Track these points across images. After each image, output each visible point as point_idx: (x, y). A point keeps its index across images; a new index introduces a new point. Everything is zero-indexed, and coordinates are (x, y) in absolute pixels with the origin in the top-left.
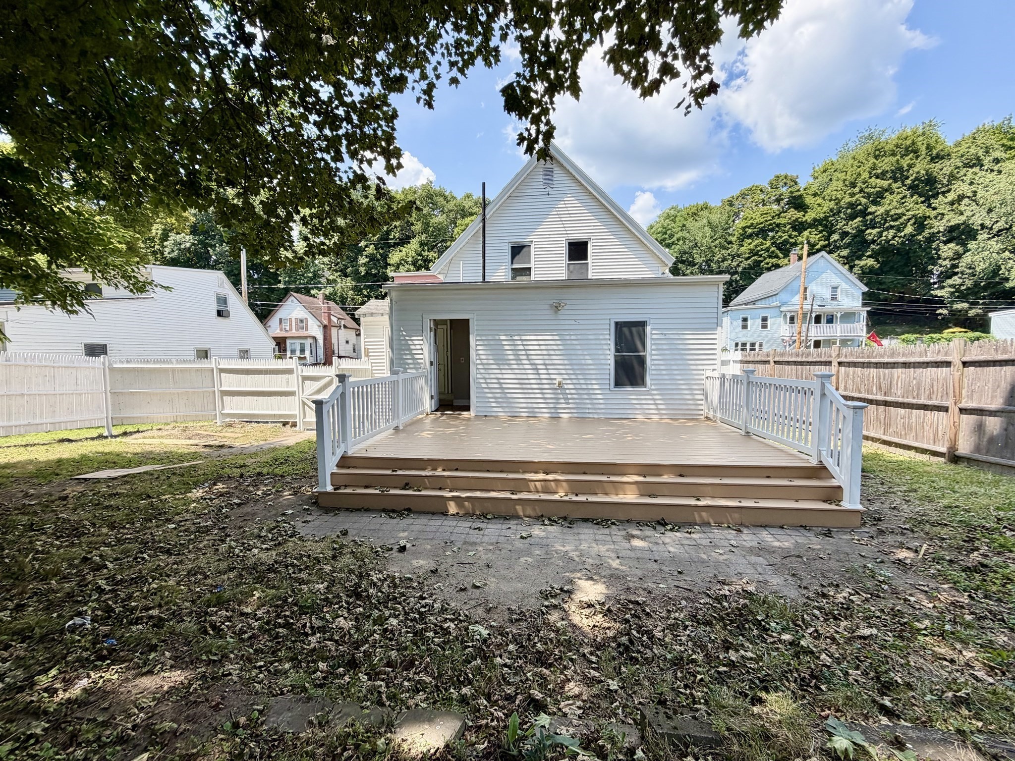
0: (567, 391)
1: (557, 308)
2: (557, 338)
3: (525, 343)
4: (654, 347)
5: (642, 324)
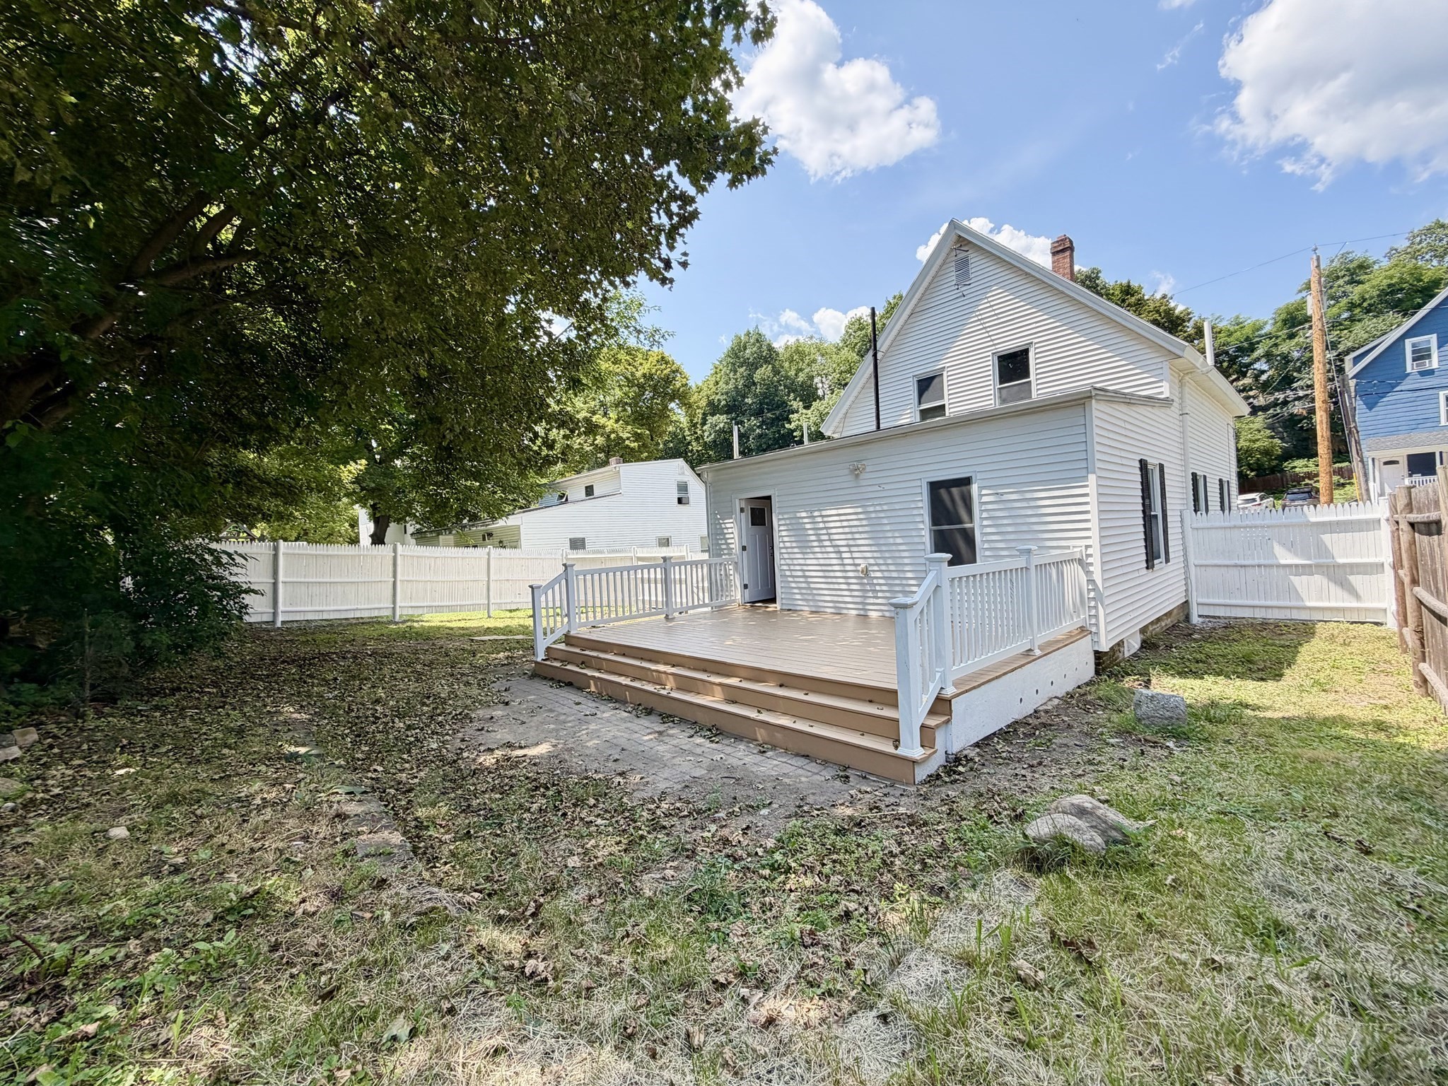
0: (875, 581)
1: (856, 472)
2: (859, 510)
3: (825, 519)
4: (985, 515)
5: (966, 481)
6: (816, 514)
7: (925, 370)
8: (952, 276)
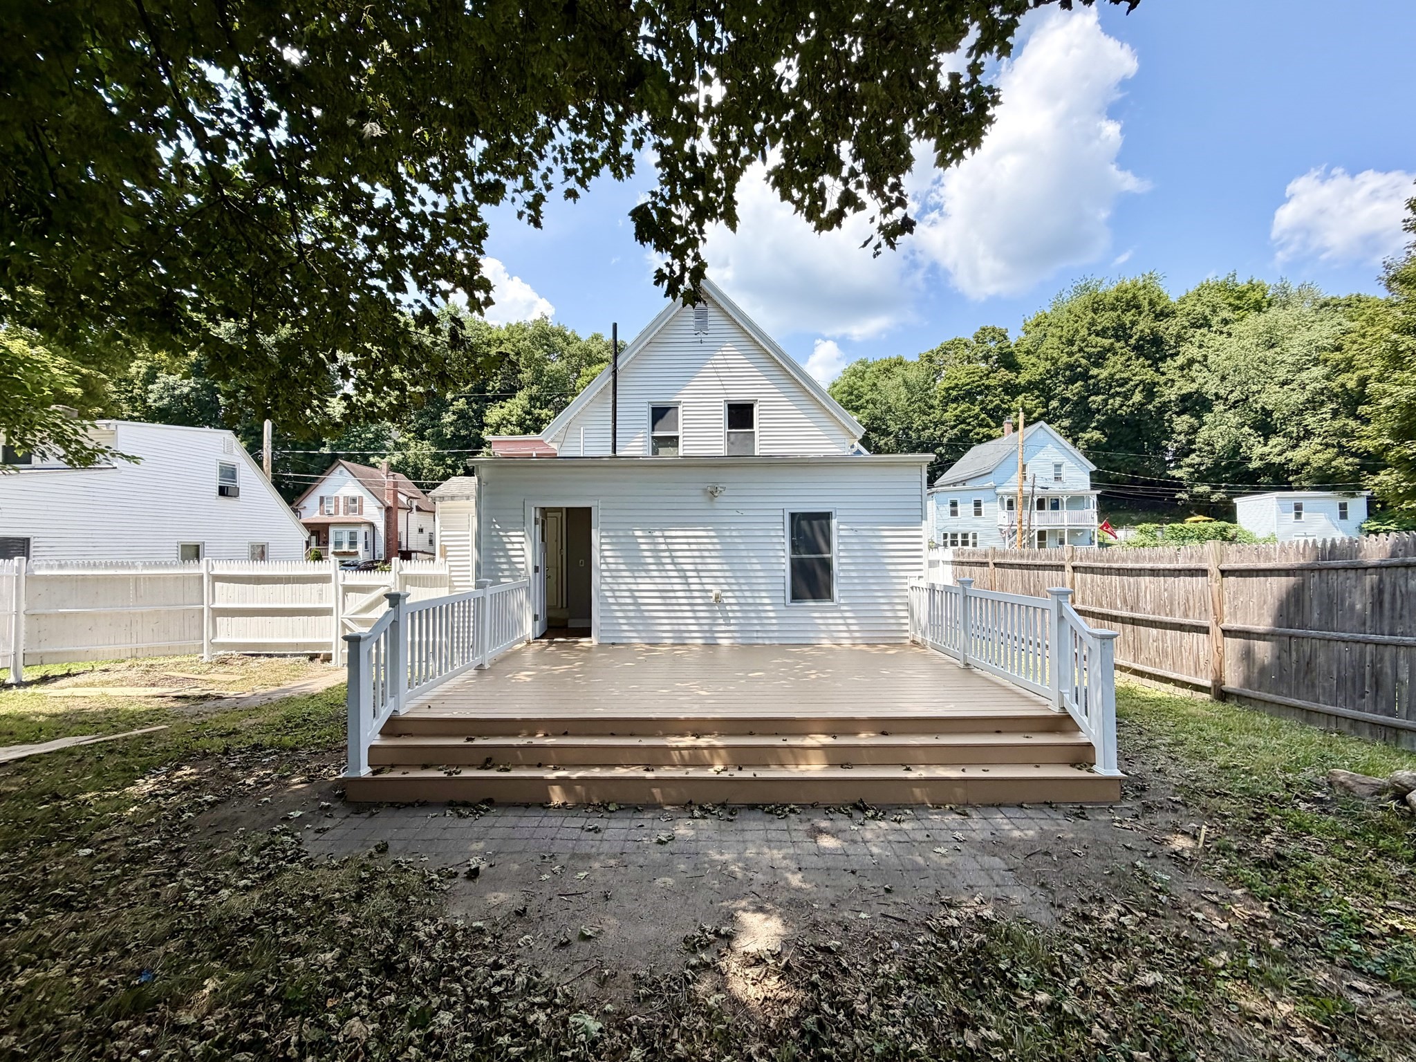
0: (728, 608)
1: (712, 494)
2: (712, 534)
3: (669, 540)
4: (841, 547)
5: (827, 516)
6: (657, 533)
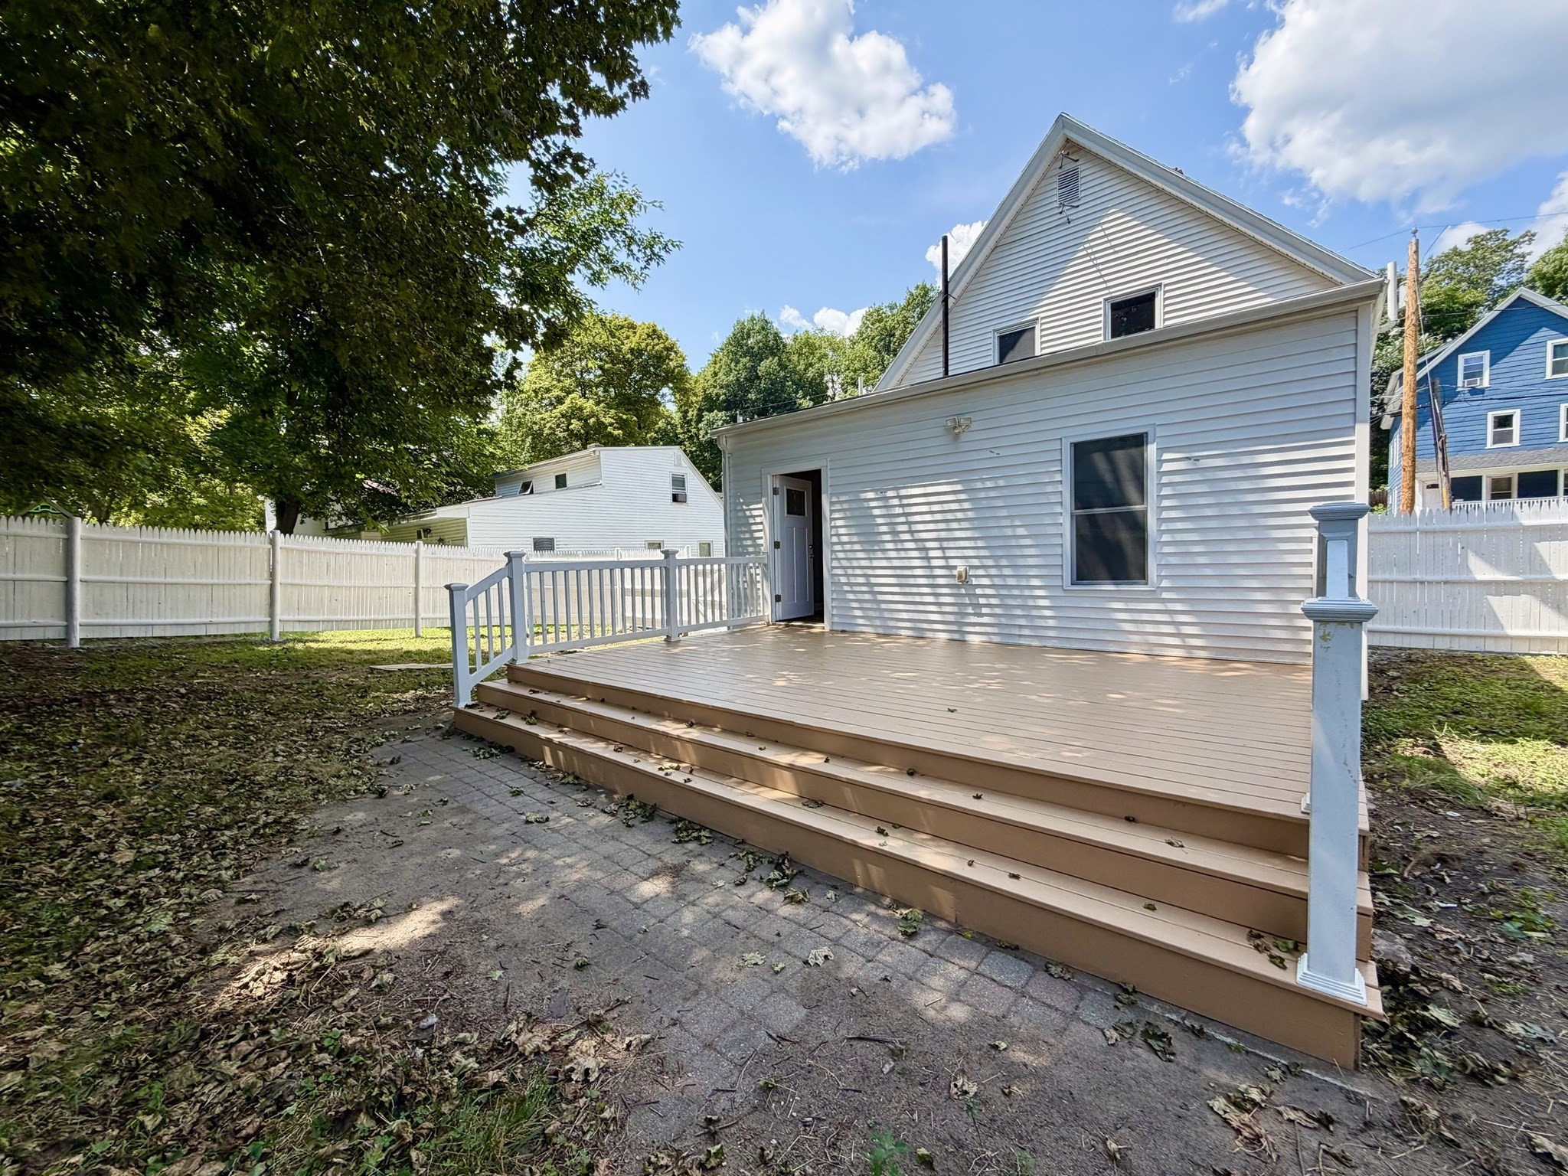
0: (978, 591)
1: (955, 430)
2: (959, 487)
3: (905, 501)
4: (1166, 491)
5: (1138, 441)
6: (890, 494)
7: (1010, 322)
8: (1054, 195)
